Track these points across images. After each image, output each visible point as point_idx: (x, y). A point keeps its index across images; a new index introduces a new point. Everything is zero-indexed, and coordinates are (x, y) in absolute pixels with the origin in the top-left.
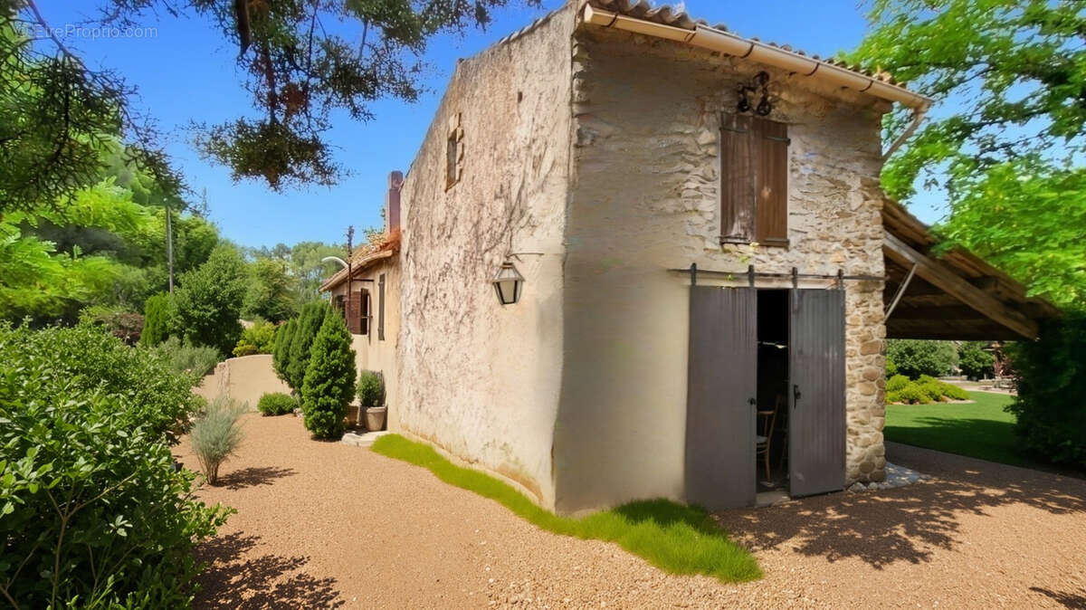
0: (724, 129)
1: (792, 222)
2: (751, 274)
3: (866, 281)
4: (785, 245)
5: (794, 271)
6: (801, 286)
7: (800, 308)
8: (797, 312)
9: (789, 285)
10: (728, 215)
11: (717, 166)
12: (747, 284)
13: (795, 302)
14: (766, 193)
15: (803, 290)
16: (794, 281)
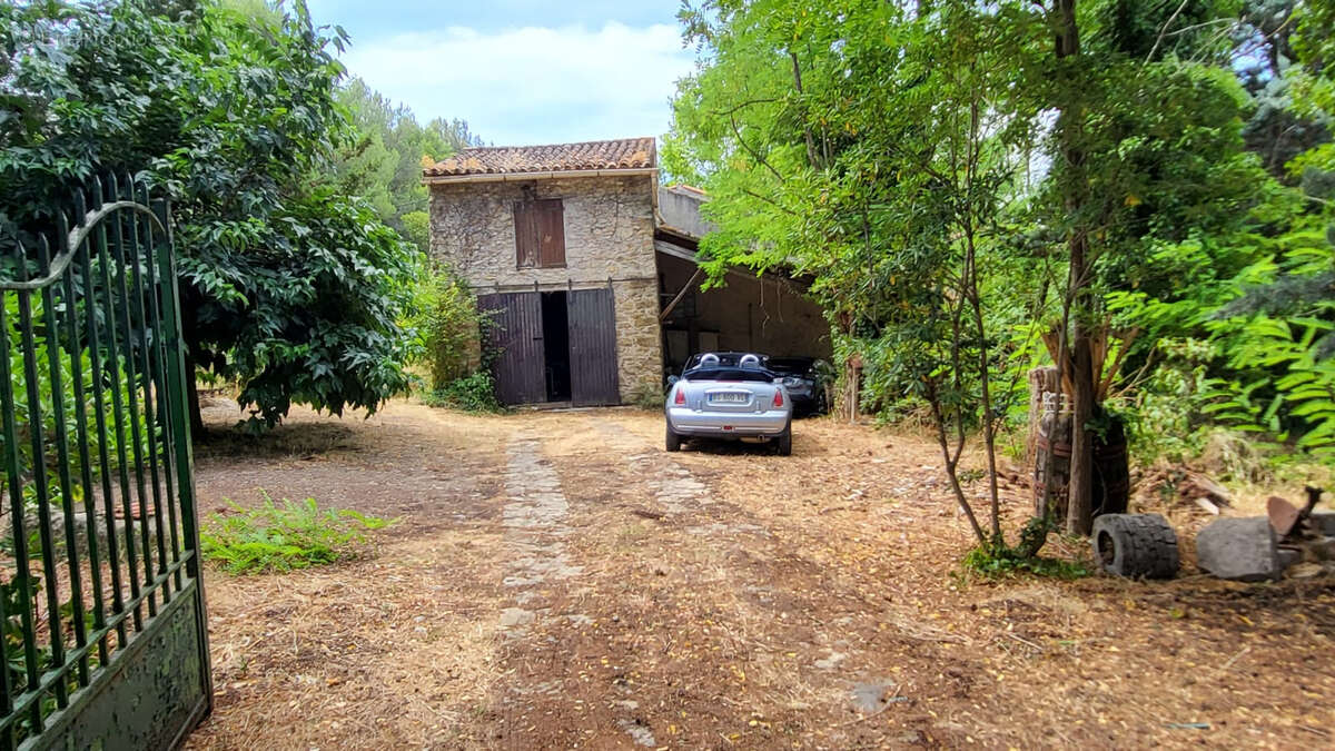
0: (516, 210)
1: (568, 253)
2: (536, 284)
3: (638, 282)
4: (565, 266)
5: (570, 281)
6: (573, 289)
7: (574, 301)
8: (571, 304)
9: (567, 288)
10: (521, 255)
11: (512, 231)
12: (534, 290)
13: (570, 298)
14: (548, 239)
15: (576, 291)
16: (570, 285)
